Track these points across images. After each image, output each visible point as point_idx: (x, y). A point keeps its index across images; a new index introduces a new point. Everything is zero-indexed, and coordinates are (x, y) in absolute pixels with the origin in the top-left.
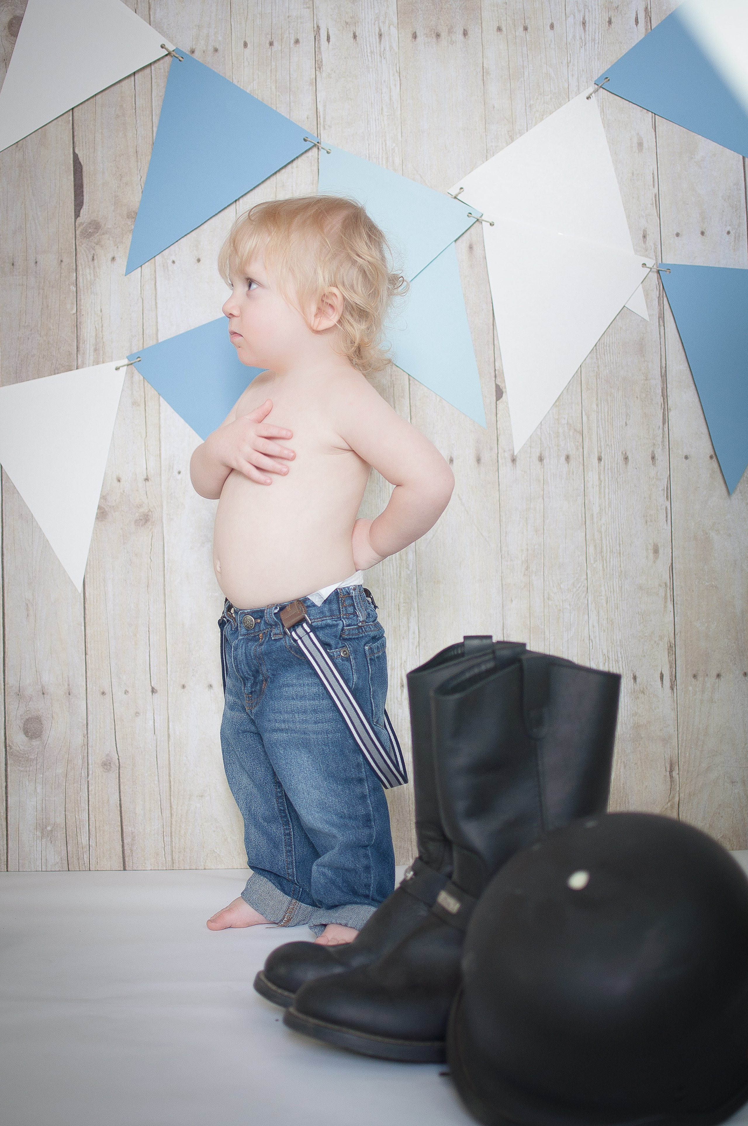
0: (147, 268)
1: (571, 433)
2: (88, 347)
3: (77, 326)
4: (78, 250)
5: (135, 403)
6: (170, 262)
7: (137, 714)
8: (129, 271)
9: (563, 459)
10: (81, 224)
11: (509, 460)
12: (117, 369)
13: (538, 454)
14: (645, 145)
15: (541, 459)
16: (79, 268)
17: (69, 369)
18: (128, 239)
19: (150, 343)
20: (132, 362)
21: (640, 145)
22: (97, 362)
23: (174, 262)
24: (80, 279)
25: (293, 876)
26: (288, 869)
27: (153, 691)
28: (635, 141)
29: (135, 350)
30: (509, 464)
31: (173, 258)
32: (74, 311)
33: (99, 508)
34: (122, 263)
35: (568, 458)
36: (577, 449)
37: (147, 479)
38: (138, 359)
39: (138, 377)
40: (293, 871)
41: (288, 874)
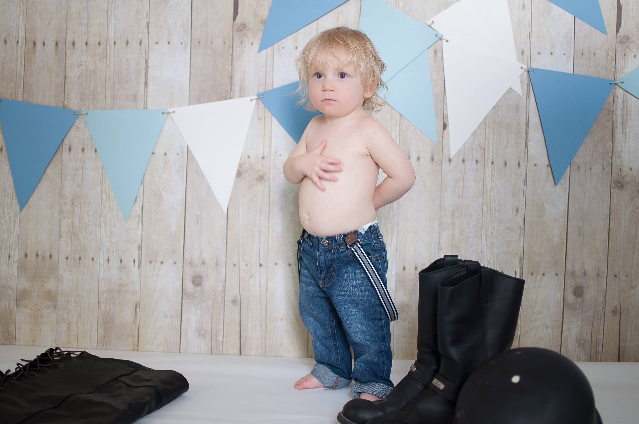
0: (269, 50)
1: (479, 149)
2: (236, 88)
3: (231, 77)
4: (234, 37)
5: (259, 119)
6: (281, 48)
7: (251, 277)
8: (260, 50)
9: (474, 162)
10: (236, 24)
11: (447, 160)
12: (251, 100)
13: (462, 159)
14: (526, 7)
15: (463, 161)
16: (234, 47)
17: (226, 99)
18: (261, 34)
19: (269, 88)
20: (259, 97)
21: (524, 7)
22: (240, 96)
23: (283, 48)
24: (234, 53)
25: (339, 366)
26: (337, 362)
27: (261, 265)
28: (521, 4)
29: (261, 91)
30: (448, 163)
31: (283, 46)
32: (230, 69)
33: (238, 171)
34: (256, 46)
35: (477, 161)
36: (482, 157)
37: (263, 158)
38: (262, 96)
39: (261, 105)
40: (339, 363)
41: (337, 364)
